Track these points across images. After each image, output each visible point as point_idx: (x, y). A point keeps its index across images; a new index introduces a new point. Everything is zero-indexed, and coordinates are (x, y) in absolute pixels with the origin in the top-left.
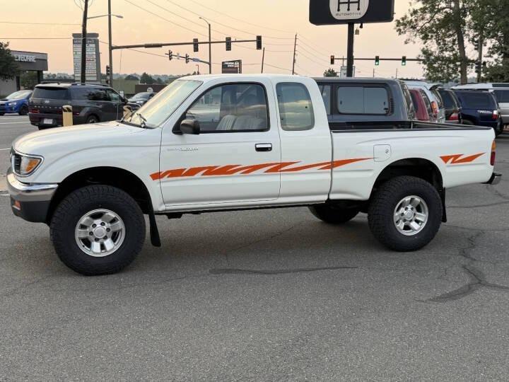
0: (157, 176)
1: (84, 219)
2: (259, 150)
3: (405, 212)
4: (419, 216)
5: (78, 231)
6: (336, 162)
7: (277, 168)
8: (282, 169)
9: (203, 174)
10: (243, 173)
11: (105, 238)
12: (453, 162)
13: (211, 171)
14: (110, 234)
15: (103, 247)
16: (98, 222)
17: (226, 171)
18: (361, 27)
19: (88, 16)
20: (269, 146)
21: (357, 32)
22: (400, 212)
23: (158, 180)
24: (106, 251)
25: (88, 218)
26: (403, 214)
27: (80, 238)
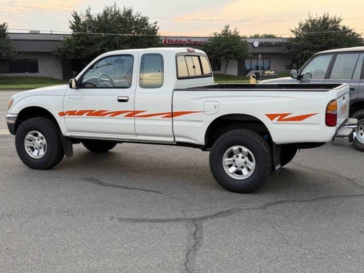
0: (62, 114)
2: (120, 101)
6: (175, 113)
7: (132, 114)
8: (136, 115)
9: (87, 115)
10: (111, 116)
11: (40, 148)
12: (279, 120)
14: (42, 146)
15: (39, 153)
16: (36, 138)
20: (127, 98)
23: (63, 117)
24: (40, 156)
25: (30, 135)
26: (234, 161)
27: (28, 147)
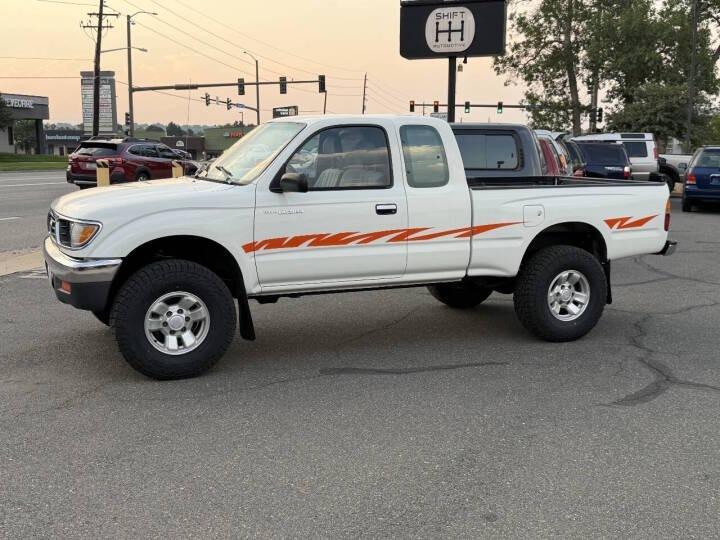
0: (250, 248)
1: (156, 306)
2: (380, 212)
3: (561, 291)
4: (578, 296)
5: (148, 320)
6: (478, 227)
7: (403, 236)
8: (409, 237)
9: (310, 245)
10: (360, 243)
11: (184, 330)
12: (619, 227)
13: (319, 241)
14: (189, 324)
15: (180, 342)
16: (174, 309)
17: (339, 240)
18: (465, 62)
19: (102, 49)
20: (393, 207)
21: (460, 68)
22: (556, 291)
23: (252, 253)
24: (185, 347)
25: (162, 304)
26: (558, 294)
27: (150, 331)
